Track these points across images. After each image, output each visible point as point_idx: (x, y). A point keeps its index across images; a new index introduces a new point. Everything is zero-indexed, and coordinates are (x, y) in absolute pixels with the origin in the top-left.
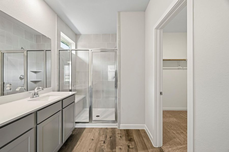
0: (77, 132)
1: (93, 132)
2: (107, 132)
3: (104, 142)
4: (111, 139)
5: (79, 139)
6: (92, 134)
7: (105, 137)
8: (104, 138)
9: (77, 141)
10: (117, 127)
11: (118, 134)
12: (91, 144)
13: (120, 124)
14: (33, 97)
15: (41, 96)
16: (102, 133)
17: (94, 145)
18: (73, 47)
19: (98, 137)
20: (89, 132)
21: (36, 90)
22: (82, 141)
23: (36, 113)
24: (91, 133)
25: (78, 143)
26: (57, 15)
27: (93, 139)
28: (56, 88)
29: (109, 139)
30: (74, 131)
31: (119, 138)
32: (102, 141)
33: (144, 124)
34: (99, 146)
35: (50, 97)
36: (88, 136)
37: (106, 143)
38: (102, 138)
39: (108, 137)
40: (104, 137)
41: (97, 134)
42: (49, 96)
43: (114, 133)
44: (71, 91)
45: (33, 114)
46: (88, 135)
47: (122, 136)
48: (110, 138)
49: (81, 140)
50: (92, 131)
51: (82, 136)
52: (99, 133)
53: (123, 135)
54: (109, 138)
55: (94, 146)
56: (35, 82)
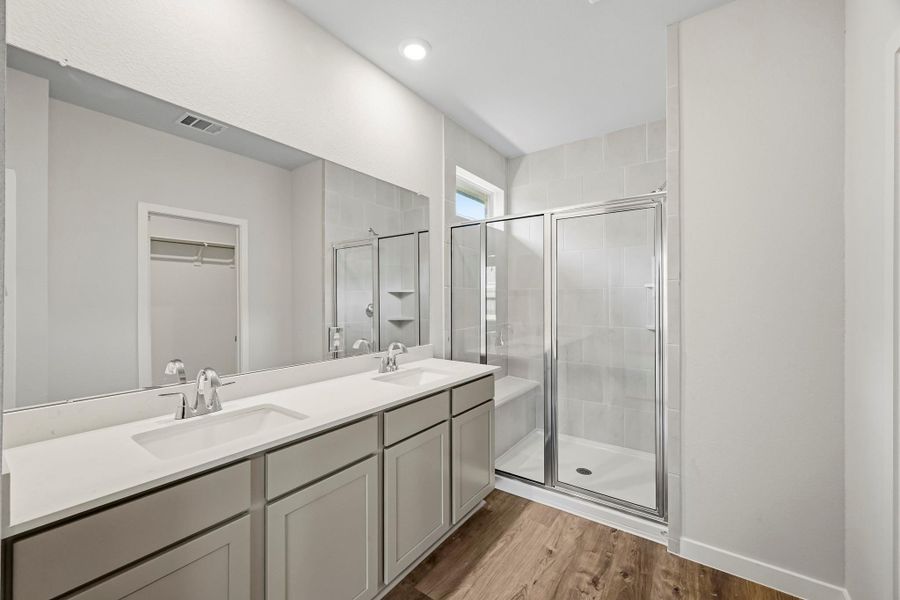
0: (502, 508)
1: (557, 526)
2: (614, 546)
3: (595, 582)
4: (627, 580)
5: (506, 530)
6: (549, 533)
7: (600, 561)
8: (598, 566)
9: (498, 538)
10: (666, 544)
11: (667, 573)
12: (543, 567)
13: (678, 531)
14: (385, 371)
15: (402, 368)
16: (590, 543)
17: (552, 574)
18: (498, 211)
19: (573, 553)
20: (540, 522)
21: (391, 353)
22: (513, 543)
23: (381, 415)
24: (550, 526)
25: (500, 545)
26: (446, 117)
27: (551, 552)
28: (445, 348)
29: (619, 578)
30: (493, 499)
31: (669, 592)
32: (584, 572)
33: (842, 584)
34: (570, 586)
35: (425, 374)
36: (536, 533)
37: (600, 586)
38: (589, 563)
39: (615, 568)
40: (596, 562)
41: (569, 539)
42: (420, 370)
43: (646, 563)
44: (484, 360)
45: (376, 418)
46: (535, 530)
47: (687, 592)
48: (625, 575)
49: (512, 537)
50: (553, 520)
51: (515, 525)
52: (580, 540)
53: (693, 587)
54: (616, 574)
55: (550, 577)
56: (400, 323)
